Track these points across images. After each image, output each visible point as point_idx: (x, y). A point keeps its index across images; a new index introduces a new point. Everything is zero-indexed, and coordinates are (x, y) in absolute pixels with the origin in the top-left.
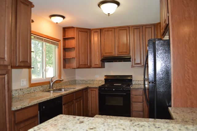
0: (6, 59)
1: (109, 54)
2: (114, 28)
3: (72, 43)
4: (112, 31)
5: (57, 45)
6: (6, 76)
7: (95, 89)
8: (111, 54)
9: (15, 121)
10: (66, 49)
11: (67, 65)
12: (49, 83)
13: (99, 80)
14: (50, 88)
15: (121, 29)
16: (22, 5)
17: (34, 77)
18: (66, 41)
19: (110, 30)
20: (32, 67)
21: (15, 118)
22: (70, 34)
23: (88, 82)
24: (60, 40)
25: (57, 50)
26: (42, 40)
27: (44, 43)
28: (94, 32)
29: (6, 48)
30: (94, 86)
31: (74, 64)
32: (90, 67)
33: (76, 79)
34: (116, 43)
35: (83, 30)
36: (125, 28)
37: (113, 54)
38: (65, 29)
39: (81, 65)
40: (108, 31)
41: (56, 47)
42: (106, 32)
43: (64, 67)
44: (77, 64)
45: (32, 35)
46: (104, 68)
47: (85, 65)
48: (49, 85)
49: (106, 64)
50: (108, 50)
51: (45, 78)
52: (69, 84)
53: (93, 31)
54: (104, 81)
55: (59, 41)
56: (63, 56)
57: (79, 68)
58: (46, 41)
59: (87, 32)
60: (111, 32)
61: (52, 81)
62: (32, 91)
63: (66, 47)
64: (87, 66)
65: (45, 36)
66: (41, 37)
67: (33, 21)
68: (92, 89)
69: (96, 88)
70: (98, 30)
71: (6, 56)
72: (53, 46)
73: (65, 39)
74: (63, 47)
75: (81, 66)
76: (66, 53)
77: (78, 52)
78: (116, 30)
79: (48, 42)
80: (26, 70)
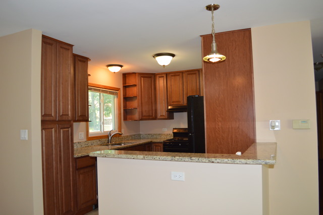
0: (70, 115)
1: (177, 103)
2: (182, 72)
3: (134, 91)
4: (179, 75)
5: (117, 94)
6: (70, 129)
7: (160, 145)
8: (179, 103)
9: (76, 167)
10: (126, 99)
11: (128, 117)
12: (108, 137)
13: (167, 134)
14: (108, 143)
15: (190, 73)
16: (80, 63)
17: (91, 131)
18: (127, 89)
19: (177, 74)
20: (89, 120)
21: (76, 165)
22: (131, 81)
23: (155, 136)
24: (120, 89)
25: (116, 99)
26: (99, 91)
27: (102, 94)
28: (160, 77)
29: (69, 107)
30: (158, 141)
31: (137, 115)
32: (155, 118)
33: (141, 133)
34: (185, 90)
35: (146, 76)
36: (194, 72)
37: (181, 103)
38: (125, 76)
39: (145, 116)
40: (175, 76)
41: (115, 96)
42: (173, 77)
43: (125, 119)
44: (139, 115)
45: (89, 87)
46: (173, 119)
47: (149, 116)
48: (107, 139)
49: (175, 114)
50: (175, 98)
51: (103, 132)
52: (131, 138)
53: (158, 76)
54: (173, 135)
55: (118, 89)
56: (124, 106)
57: (142, 119)
58: (103, 91)
59: (151, 77)
60: (178, 77)
61: (110, 135)
62: (90, 144)
63: (127, 96)
64: (151, 118)
65: (103, 86)
66: (99, 88)
67: (89, 75)
68: (157, 144)
69: (161, 143)
70: (163, 75)
71: (70, 113)
72: (112, 96)
73: (125, 87)
74: (123, 96)
75: (144, 118)
76: (127, 103)
77: (140, 102)
78: (184, 75)
79: (106, 92)
80: (83, 124)
